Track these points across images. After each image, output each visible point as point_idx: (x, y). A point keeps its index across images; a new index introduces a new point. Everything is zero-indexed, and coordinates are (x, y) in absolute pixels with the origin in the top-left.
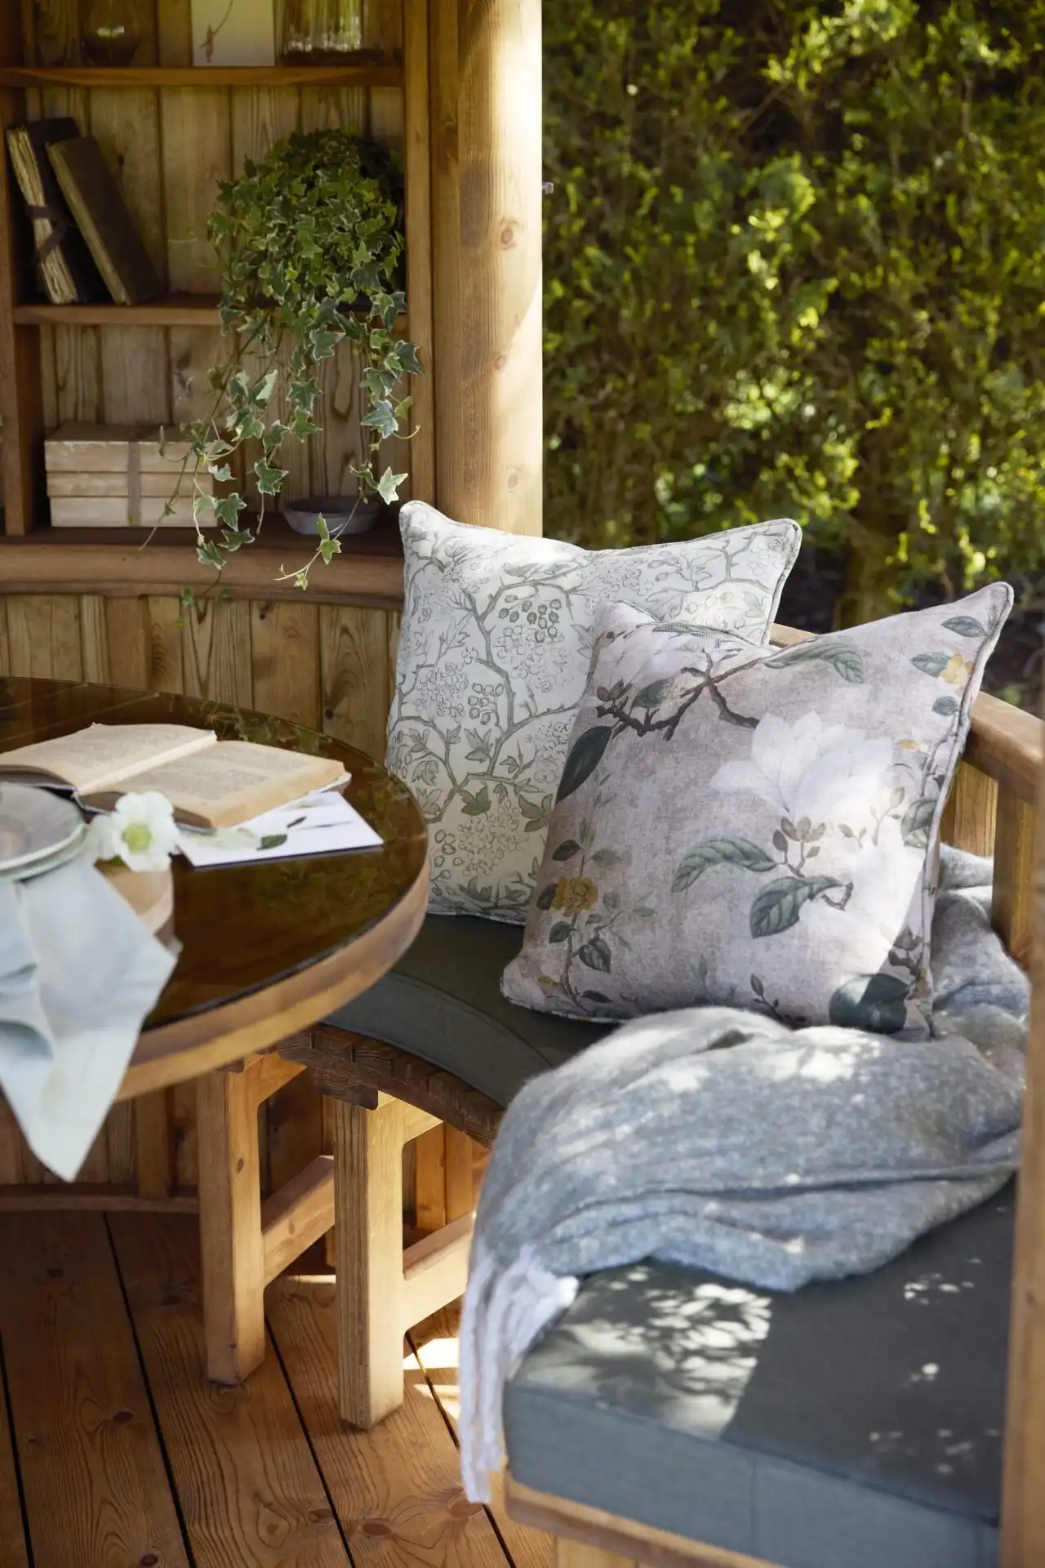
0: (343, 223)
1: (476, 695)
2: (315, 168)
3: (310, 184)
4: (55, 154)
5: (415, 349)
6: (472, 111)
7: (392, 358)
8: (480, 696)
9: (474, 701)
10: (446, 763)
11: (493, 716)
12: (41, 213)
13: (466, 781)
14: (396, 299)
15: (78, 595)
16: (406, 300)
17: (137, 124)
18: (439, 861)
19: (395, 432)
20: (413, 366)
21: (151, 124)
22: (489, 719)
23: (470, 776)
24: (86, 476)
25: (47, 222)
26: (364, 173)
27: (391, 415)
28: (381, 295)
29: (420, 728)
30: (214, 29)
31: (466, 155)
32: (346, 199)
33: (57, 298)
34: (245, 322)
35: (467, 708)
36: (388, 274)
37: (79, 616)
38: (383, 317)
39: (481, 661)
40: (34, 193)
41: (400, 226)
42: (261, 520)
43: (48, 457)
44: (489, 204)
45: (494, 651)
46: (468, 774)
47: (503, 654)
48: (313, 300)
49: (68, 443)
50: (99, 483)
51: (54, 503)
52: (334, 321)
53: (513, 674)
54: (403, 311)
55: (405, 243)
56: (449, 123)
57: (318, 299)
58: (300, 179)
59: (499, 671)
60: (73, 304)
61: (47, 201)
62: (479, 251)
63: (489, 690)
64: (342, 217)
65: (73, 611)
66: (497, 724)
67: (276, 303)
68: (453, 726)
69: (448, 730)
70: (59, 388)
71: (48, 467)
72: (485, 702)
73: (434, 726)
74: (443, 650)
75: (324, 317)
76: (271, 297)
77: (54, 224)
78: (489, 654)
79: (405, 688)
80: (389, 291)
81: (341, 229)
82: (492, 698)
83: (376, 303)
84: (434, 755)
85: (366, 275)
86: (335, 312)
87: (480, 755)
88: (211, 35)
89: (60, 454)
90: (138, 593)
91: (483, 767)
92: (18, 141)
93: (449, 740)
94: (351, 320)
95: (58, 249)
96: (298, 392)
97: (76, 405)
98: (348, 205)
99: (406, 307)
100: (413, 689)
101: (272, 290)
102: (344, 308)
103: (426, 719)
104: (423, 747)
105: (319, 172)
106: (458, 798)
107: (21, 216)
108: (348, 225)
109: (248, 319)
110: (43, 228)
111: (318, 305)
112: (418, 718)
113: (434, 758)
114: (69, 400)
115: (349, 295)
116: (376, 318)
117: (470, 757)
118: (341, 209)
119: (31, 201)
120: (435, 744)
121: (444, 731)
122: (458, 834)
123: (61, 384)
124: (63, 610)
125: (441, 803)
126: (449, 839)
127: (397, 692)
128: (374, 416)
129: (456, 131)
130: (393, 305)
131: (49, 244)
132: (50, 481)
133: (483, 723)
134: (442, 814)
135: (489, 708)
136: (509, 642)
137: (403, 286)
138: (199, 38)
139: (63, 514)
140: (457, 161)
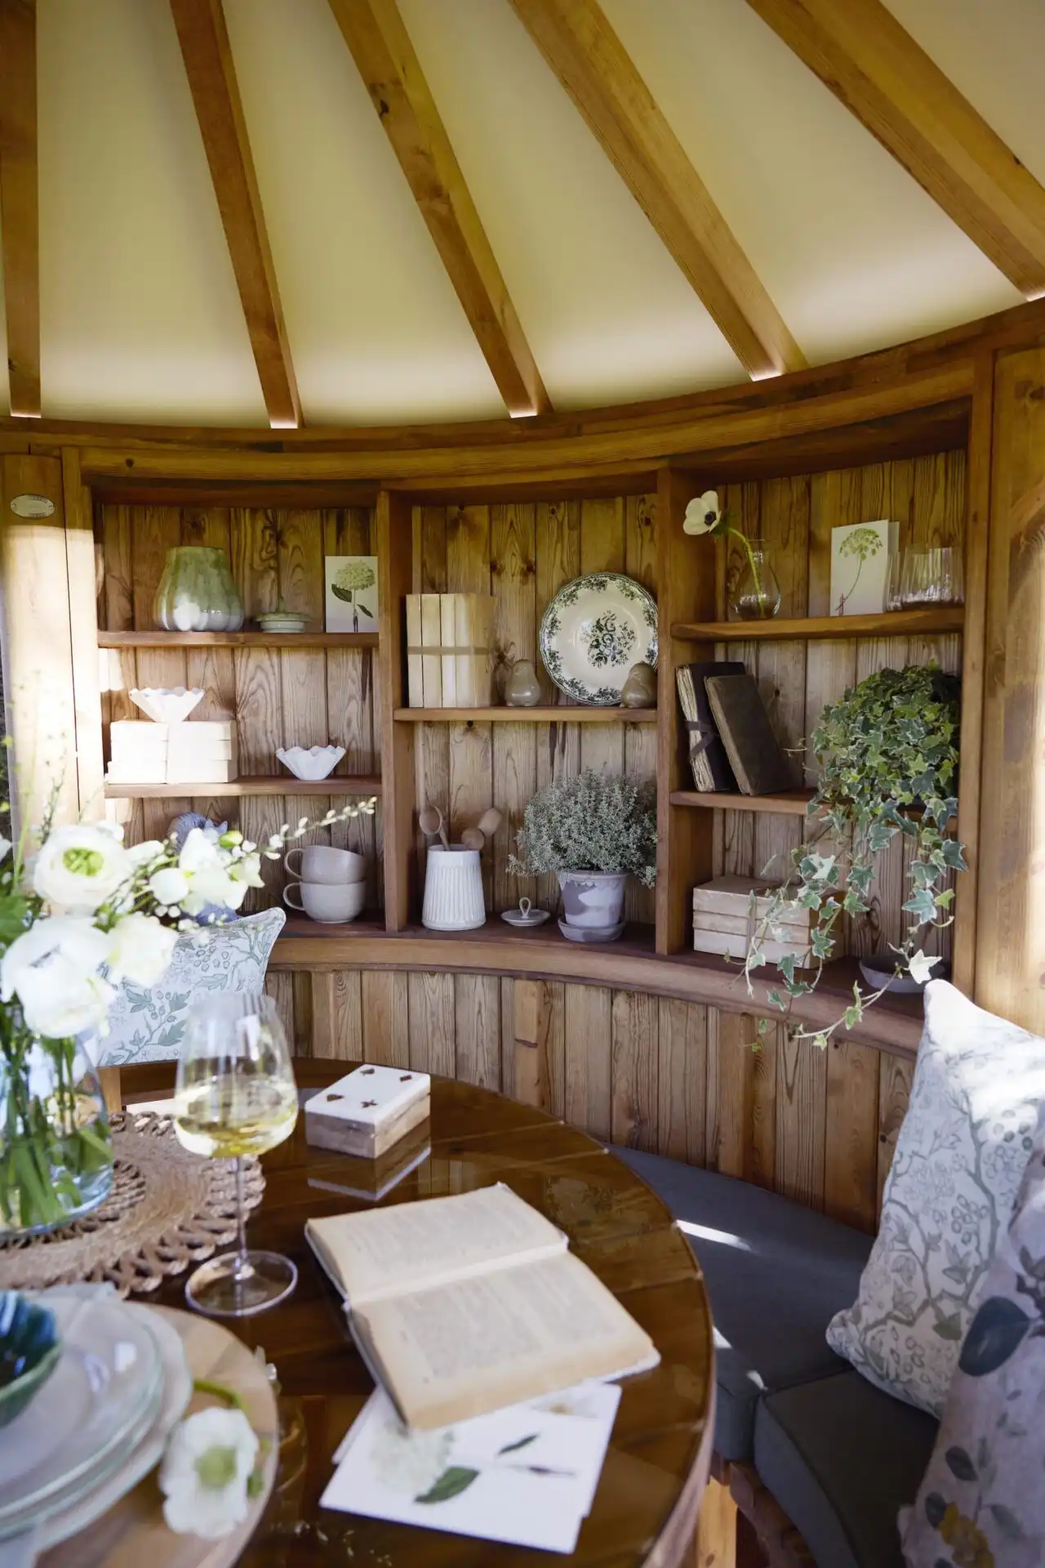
0: (908, 738)
1: (960, 1207)
2: (894, 694)
3: (887, 706)
4: (710, 685)
5: (961, 848)
6: (1019, 640)
7: (937, 854)
8: (965, 1211)
9: (957, 1214)
10: (924, 1267)
11: (974, 1238)
12: (695, 726)
13: (940, 1297)
14: (949, 804)
15: (706, 1006)
16: (958, 805)
17: (790, 668)
18: (908, 1369)
19: (933, 919)
20: (958, 862)
21: (800, 667)
22: (969, 1240)
23: (944, 1294)
24: (719, 917)
25: (698, 733)
26: (935, 698)
27: (930, 903)
28: (934, 800)
29: (906, 1219)
30: (845, 597)
31: (1012, 679)
32: (913, 720)
33: (701, 788)
34: (828, 814)
35: (950, 1219)
36: (942, 783)
37: (706, 1018)
38: (936, 819)
39: (970, 1174)
40: (692, 713)
41: (955, 742)
42: (818, 976)
43: (695, 901)
44: (1032, 722)
45: (983, 1168)
46: (943, 1291)
47: (992, 1173)
48: (880, 800)
49: (709, 892)
50: (729, 924)
51: (696, 932)
52: (893, 818)
53: (999, 1200)
54: (954, 815)
55: (959, 757)
56: (997, 652)
57: (884, 800)
58: (879, 703)
59: (986, 1191)
60: (713, 792)
61: (699, 718)
62: (1020, 765)
63: (973, 1208)
64: (908, 734)
65: (702, 1014)
66: (977, 1249)
67: (852, 801)
68: (935, 1232)
69: (929, 1234)
70: (726, 850)
71: (695, 907)
72: (967, 1218)
73: (917, 1222)
74: (936, 1146)
75: (886, 815)
76: (847, 795)
77: (703, 734)
78: (978, 1167)
79: (900, 1168)
80: (943, 797)
81: (908, 743)
82: (975, 1218)
83: (928, 806)
84: (914, 1254)
85: (924, 782)
86: (894, 811)
87: (956, 1275)
88: (843, 600)
89: (704, 898)
90: (741, 1012)
91: (959, 1290)
92: (683, 676)
93: (930, 1244)
94: (906, 819)
95: (704, 754)
96: (856, 875)
97: (737, 862)
98: (915, 724)
99: (956, 811)
100: (906, 1172)
101: (847, 790)
102: (902, 808)
103: (911, 1211)
104: (905, 1241)
105: (894, 698)
106: (930, 1311)
107: (682, 726)
108: (913, 740)
109: (830, 812)
110: (695, 737)
111: (882, 804)
112: (905, 1207)
113: (914, 1258)
114: (732, 858)
115: (907, 798)
116: (931, 819)
117: (948, 1273)
118: (908, 727)
119: (689, 718)
120: (916, 1242)
121: (926, 1234)
122: (928, 1352)
123: (727, 847)
124: (696, 1013)
125: (915, 1307)
126: (919, 1352)
127: (892, 1169)
128: (914, 903)
129: (1004, 660)
130: (945, 809)
131: (698, 748)
132: (696, 917)
133: (964, 1242)
134: (915, 1319)
135: (971, 1227)
136: (1000, 1165)
137: (956, 793)
138: (835, 603)
139: (702, 942)
140: (1003, 685)
